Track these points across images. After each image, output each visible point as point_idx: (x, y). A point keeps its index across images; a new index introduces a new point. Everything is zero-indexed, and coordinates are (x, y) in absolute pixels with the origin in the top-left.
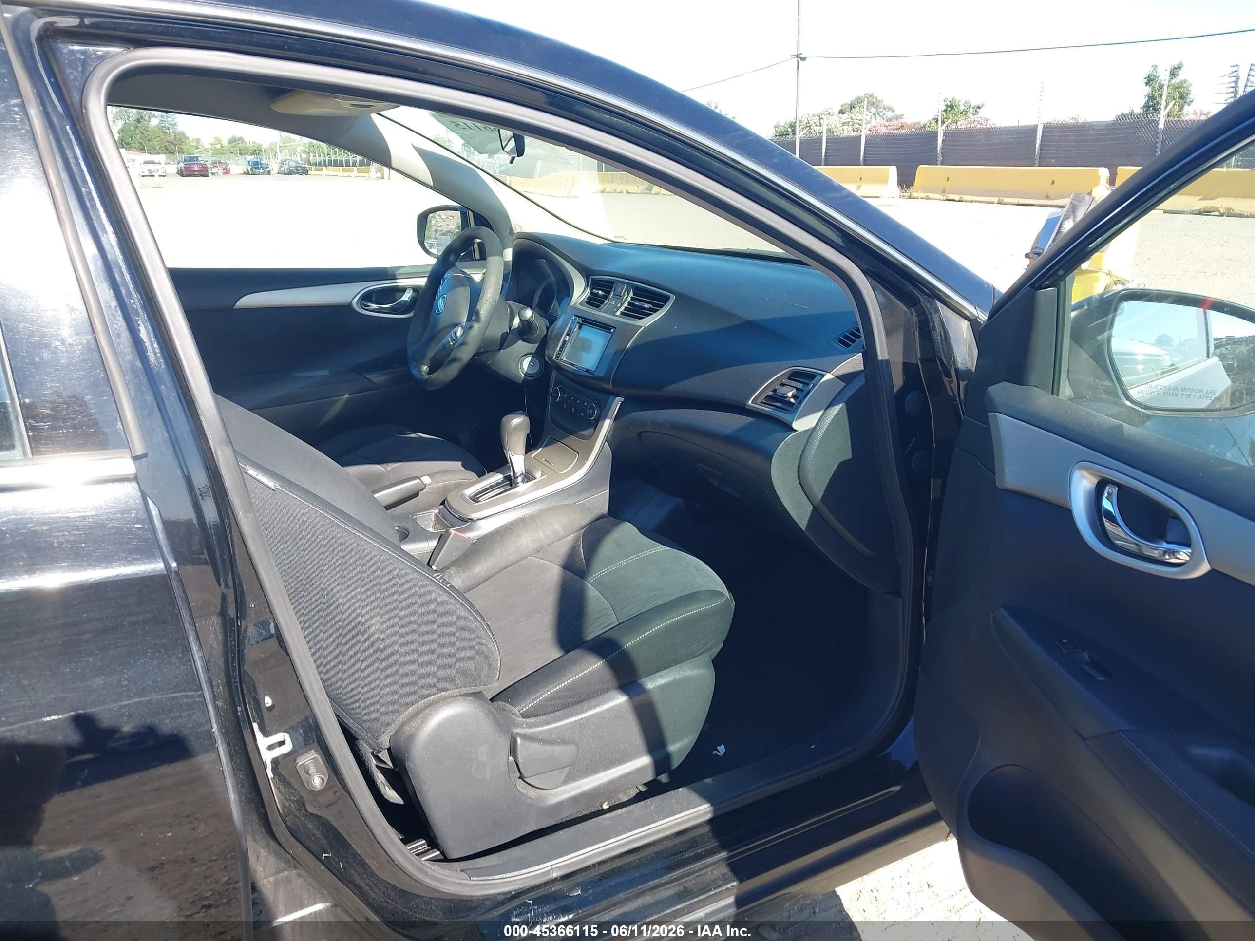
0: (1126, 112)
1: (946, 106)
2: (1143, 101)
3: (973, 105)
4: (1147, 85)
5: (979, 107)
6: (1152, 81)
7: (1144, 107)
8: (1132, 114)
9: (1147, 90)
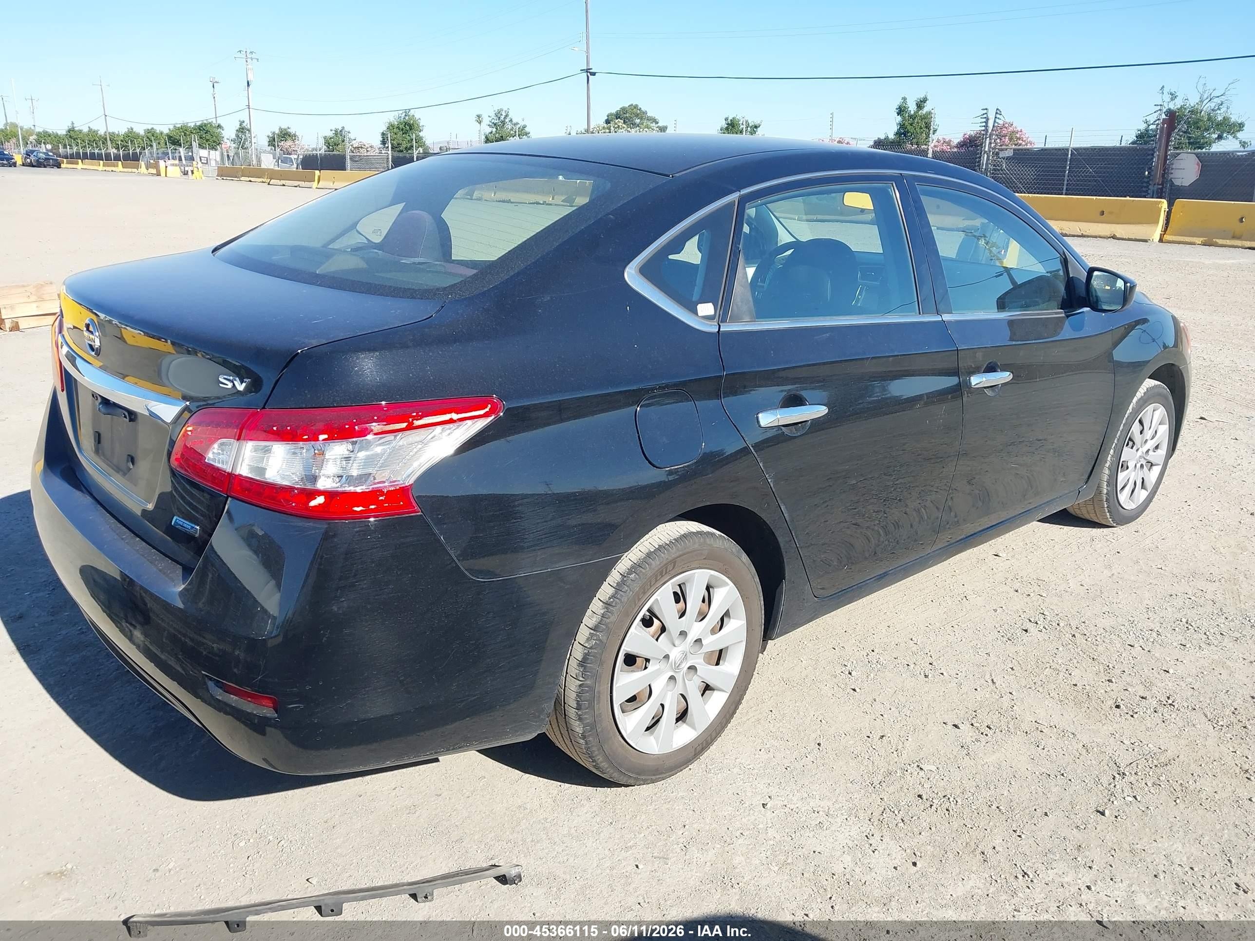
0: (882, 137)
1: (727, 124)
2: (894, 128)
3: (750, 125)
4: (898, 115)
5: (756, 127)
6: (903, 111)
7: (897, 133)
8: (887, 138)
9: (899, 119)
